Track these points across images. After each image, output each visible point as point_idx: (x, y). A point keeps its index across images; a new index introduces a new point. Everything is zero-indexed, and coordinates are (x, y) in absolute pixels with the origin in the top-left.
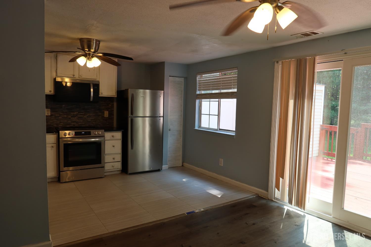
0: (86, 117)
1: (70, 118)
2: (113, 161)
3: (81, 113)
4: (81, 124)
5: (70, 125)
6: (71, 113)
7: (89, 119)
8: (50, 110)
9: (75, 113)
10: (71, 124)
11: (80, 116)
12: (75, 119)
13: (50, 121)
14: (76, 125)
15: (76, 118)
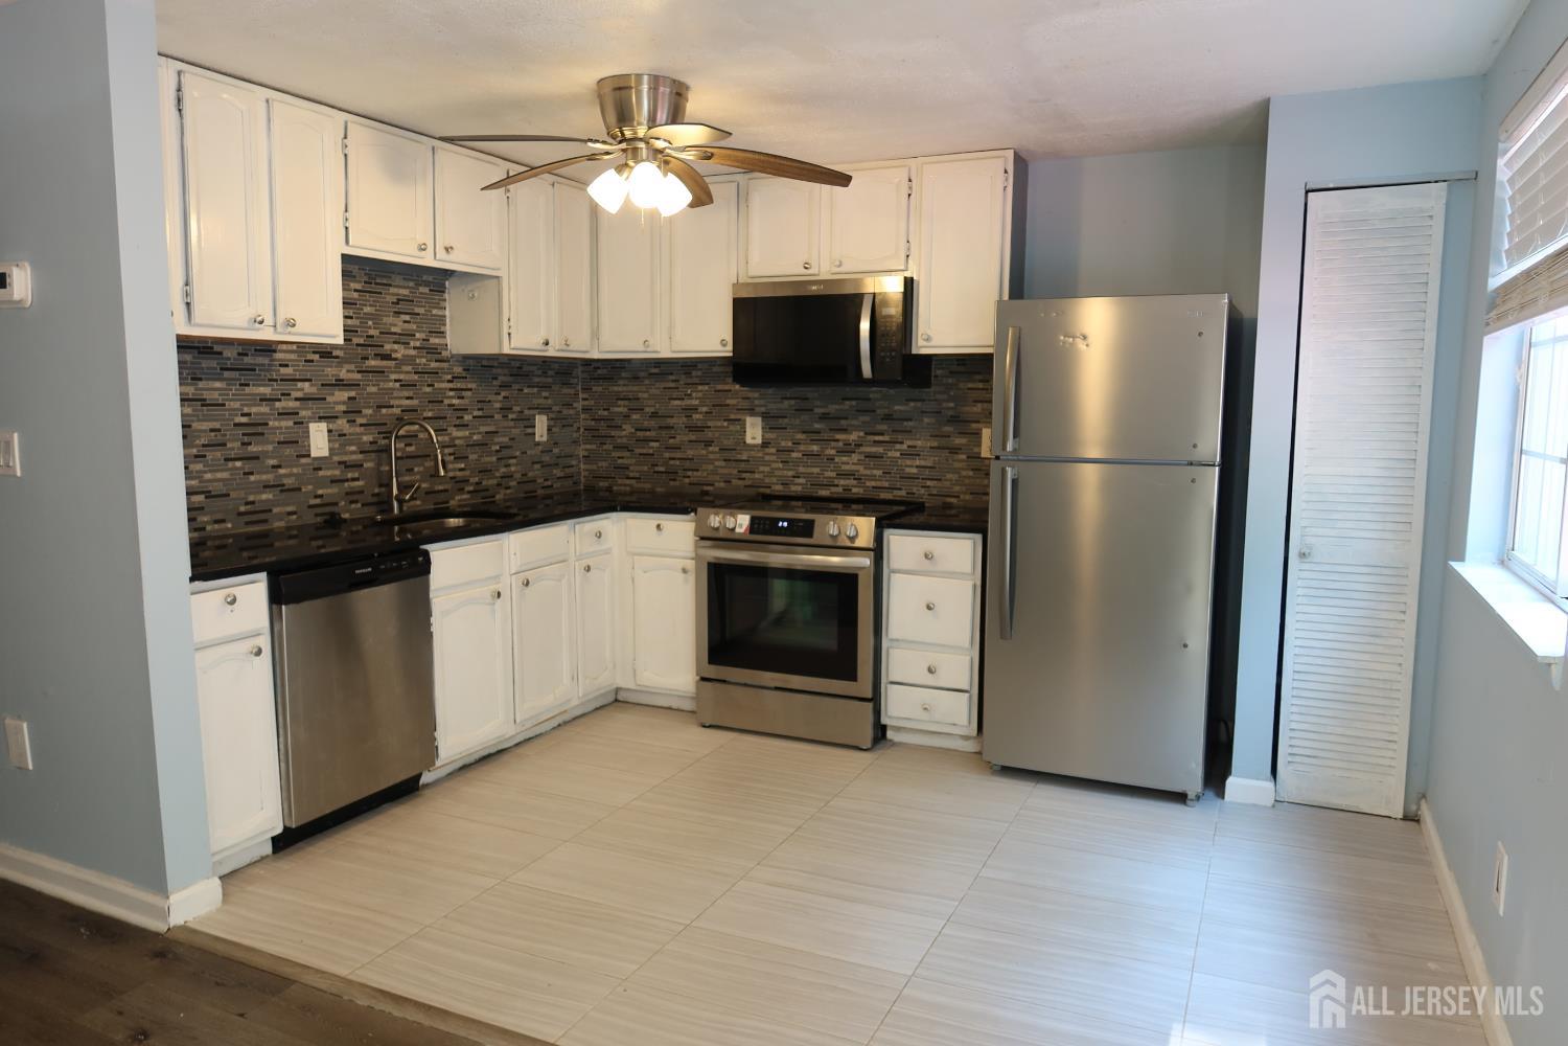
0: (898, 454)
1: (831, 459)
2: (930, 680)
3: (877, 438)
4: (873, 487)
5: (834, 489)
6: (838, 436)
7: (912, 466)
8: (763, 421)
9: (853, 437)
10: (837, 486)
11: (874, 449)
12: (853, 464)
13: (762, 469)
14: (855, 490)
15: (855, 457)
